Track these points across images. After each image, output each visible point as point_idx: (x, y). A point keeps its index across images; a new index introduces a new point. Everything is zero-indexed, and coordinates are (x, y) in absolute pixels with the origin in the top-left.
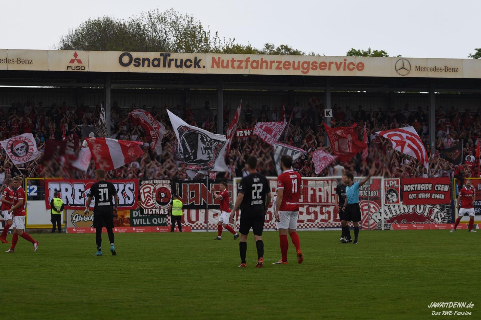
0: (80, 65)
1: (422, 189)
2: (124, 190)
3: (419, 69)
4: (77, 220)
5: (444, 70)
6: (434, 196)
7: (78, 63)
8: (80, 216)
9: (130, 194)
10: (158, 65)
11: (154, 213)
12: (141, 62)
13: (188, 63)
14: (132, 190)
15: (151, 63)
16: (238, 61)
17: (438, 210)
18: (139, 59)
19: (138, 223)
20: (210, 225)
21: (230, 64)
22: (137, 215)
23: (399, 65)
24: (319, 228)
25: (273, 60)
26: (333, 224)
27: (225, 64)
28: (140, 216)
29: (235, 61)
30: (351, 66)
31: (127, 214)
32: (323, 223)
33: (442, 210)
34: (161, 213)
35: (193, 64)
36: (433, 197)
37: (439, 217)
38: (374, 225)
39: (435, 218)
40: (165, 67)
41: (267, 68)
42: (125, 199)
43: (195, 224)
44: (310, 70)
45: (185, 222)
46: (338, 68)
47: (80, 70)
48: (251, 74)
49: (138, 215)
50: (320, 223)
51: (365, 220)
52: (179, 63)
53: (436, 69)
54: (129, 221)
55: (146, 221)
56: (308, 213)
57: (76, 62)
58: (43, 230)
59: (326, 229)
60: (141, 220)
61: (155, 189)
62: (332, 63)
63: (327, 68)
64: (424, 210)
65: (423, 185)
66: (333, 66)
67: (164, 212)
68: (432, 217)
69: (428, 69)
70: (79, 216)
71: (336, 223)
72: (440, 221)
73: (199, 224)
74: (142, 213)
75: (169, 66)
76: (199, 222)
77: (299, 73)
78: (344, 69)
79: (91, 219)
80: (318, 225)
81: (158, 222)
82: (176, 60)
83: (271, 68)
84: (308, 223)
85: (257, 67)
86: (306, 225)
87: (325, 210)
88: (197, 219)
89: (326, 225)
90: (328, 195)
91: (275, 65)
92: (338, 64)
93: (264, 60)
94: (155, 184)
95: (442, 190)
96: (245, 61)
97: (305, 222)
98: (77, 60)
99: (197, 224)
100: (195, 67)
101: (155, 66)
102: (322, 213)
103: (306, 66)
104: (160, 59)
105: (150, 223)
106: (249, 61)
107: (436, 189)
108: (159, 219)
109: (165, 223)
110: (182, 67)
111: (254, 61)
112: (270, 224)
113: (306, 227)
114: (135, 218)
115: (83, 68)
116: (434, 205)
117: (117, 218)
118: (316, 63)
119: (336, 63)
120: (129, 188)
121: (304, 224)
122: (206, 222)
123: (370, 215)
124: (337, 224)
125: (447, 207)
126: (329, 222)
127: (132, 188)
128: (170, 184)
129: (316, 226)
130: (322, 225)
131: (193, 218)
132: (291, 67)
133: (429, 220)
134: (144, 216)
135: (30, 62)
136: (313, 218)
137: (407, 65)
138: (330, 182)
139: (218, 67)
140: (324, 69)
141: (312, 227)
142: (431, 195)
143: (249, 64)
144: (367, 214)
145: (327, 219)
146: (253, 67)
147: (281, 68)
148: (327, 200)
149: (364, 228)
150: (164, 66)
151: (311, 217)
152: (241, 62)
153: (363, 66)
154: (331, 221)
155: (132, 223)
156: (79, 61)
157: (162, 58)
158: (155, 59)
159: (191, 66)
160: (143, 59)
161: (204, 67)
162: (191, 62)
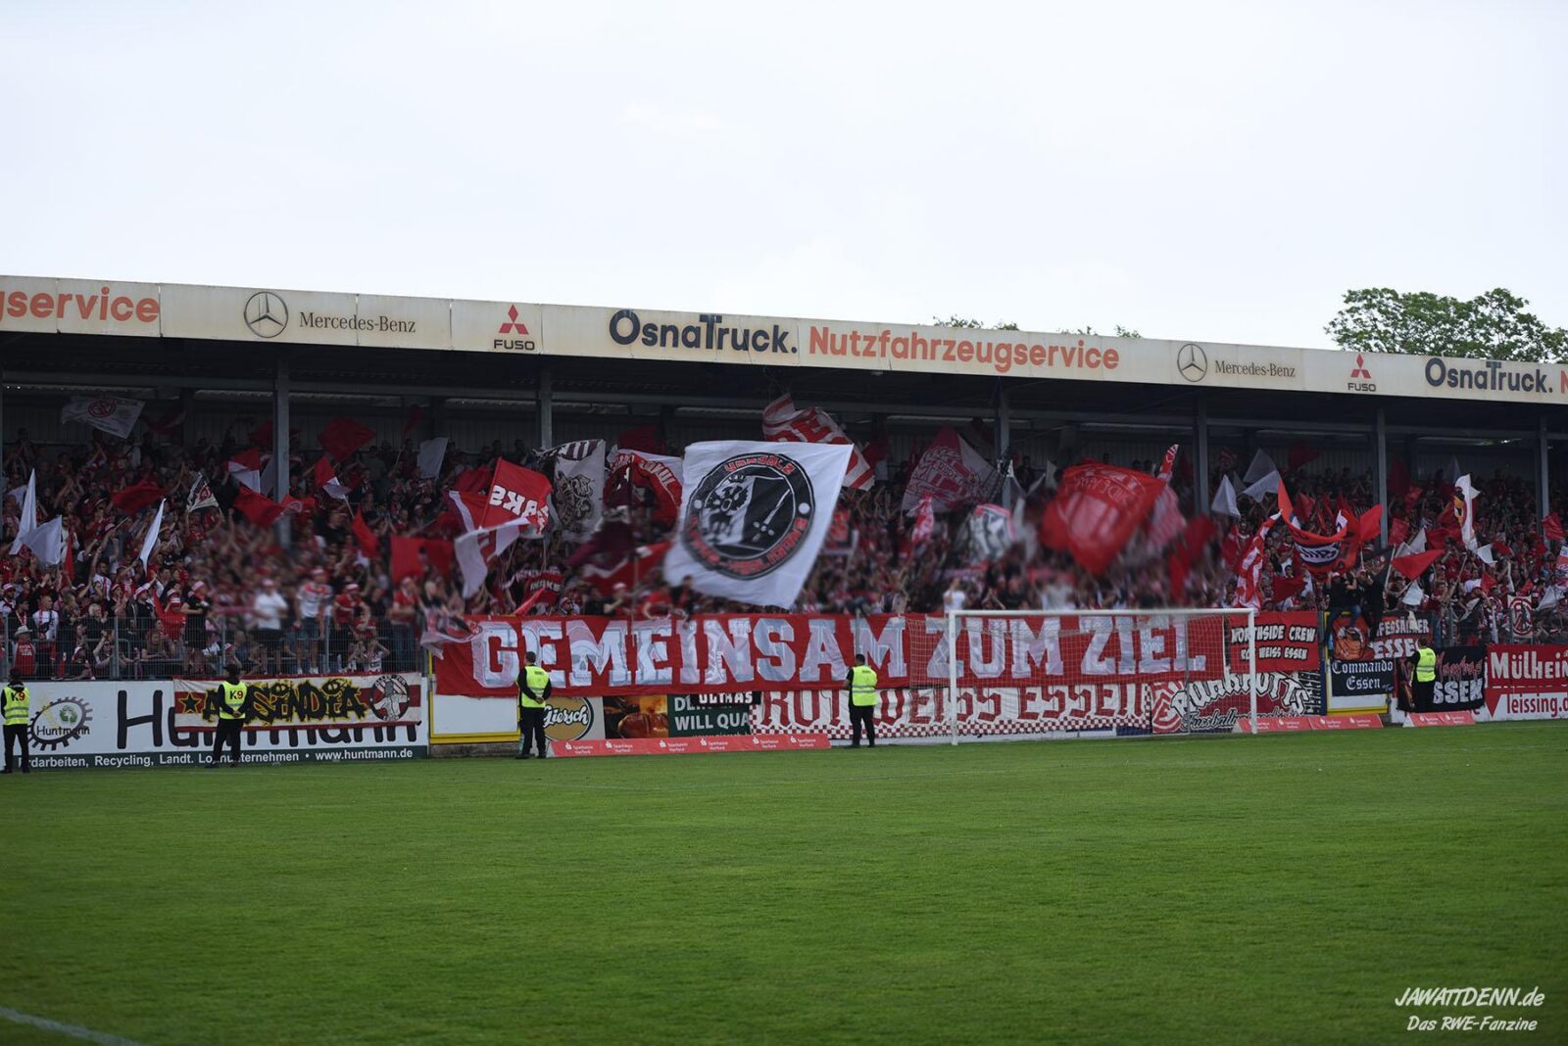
0: (523, 338)
1: (1265, 638)
3: (1223, 368)
4: (552, 721)
5: (1269, 373)
6: (1290, 653)
7: (520, 333)
8: (556, 711)
10: (696, 344)
11: (722, 701)
12: (658, 333)
13: (761, 341)
15: (680, 338)
16: (866, 338)
17: (1297, 686)
18: (654, 327)
19: (686, 728)
20: (842, 727)
21: (849, 344)
22: (683, 708)
23: (1185, 360)
24: (1068, 731)
25: (936, 339)
26: (1096, 722)
27: (838, 346)
28: (689, 708)
29: (859, 338)
30: (1093, 358)
31: (660, 705)
32: (1077, 718)
33: (1303, 683)
34: (736, 702)
35: (770, 341)
36: (1286, 656)
37: (1299, 701)
38: (1174, 723)
39: (1291, 703)
40: (711, 348)
41: (925, 357)
43: (812, 727)
44: (1013, 364)
45: (789, 723)
46: (1068, 362)
47: (524, 351)
48: (893, 369)
49: (686, 708)
50: (1070, 718)
51: (1158, 711)
52: (740, 341)
53: (1253, 370)
54: (665, 722)
55: (703, 722)
56: (1046, 697)
57: (514, 329)
58: (471, 748)
59: (1083, 734)
60: (693, 718)
62: (1056, 348)
63: (1047, 359)
64: (1270, 686)
65: (1267, 628)
66: (1058, 356)
67: (745, 698)
68: (1286, 702)
69: (1240, 369)
70: (553, 710)
71: (1099, 717)
72: (1301, 709)
73: (821, 727)
74: (695, 701)
75: (720, 347)
76: (820, 722)
77: (988, 369)
78: (1080, 365)
79: (580, 718)
80: (1066, 723)
81: (729, 724)
82: (735, 331)
83: (933, 357)
84: (1046, 720)
85: (904, 355)
86: (1042, 725)
87: (1078, 690)
88: (816, 715)
89: (1081, 723)
91: (941, 350)
92: (1068, 351)
93: (919, 337)
95: (1303, 639)
96: (880, 339)
97: (1040, 717)
98: (517, 325)
99: (816, 727)
100: (775, 350)
101: (689, 345)
102: (1074, 696)
103: (1003, 353)
104: (699, 328)
105: (712, 726)
106: (888, 340)
107: (1292, 638)
108: (731, 715)
109: (746, 724)
110: (747, 349)
111: (897, 340)
112: (969, 723)
113: (1042, 730)
114: (679, 715)
115: (530, 346)
116: (1288, 673)
117: (639, 715)
118: (1024, 348)
119: (1063, 349)
121: (1038, 721)
122: (835, 722)
123: (1168, 699)
124: (1104, 721)
125: (1313, 677)
126: (1089, 717)
129: (1062, 728)
130: (1073, 723)
131: (808, 714)
132: (975, 355)
133: (1281, 707)
134: (698, 708)
135: (408, 327)
136: (1057, 709)
137: (1199, 360)
139: (825, 352)
141: (1054, 728)
142: (1283, 651)
143: (889, 345)
144: (1163, 695)
145: (1083, 709)
146: (897, 355)
147: (953, 358)
149: (1156, 729)
150: (709, 346)
151: (1053, 705)
152: (871, 339)
153: (1116, 358)
154: (1092, 713)
155: (672, 726)
156: (522, 329)
157: (704, 326)
158: (689, 329)
159: (766, 346)
160: (663, 327)
161: (794, 350)
162: (767, 337)
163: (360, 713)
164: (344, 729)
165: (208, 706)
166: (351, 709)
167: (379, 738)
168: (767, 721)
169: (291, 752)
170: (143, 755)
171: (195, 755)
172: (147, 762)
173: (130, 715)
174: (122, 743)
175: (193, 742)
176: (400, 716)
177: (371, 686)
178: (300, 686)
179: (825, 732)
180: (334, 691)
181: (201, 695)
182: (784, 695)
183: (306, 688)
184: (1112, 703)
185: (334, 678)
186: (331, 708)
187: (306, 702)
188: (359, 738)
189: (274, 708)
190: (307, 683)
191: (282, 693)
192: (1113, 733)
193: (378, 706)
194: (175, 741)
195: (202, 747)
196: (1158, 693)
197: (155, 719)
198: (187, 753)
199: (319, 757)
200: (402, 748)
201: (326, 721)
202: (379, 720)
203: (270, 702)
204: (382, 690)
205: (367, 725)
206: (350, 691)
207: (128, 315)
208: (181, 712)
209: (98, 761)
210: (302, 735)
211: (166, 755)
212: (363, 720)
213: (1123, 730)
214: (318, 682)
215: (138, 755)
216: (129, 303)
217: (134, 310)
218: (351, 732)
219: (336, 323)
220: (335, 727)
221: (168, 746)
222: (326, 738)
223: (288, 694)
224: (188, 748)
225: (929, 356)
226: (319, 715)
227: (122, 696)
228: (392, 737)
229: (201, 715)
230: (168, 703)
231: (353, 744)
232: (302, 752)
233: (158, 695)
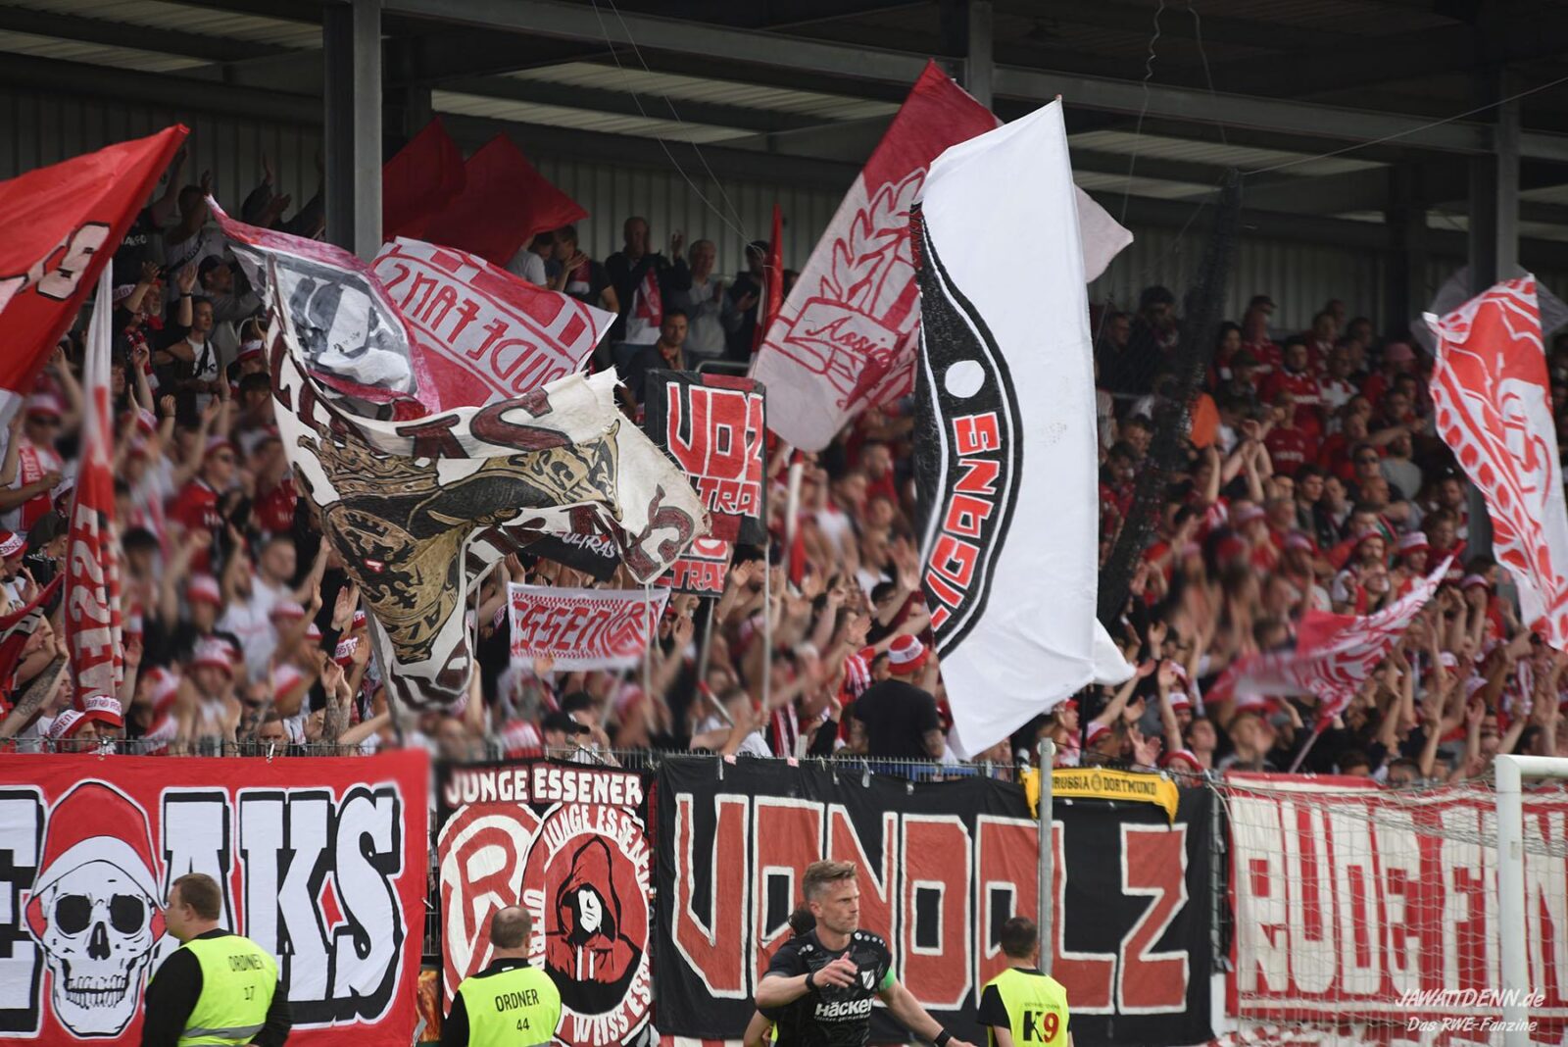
2: (327, 860)
9: (373, 903)
14: (384, 864)
42: (331, 950)
61: (538, 849)
94: (540, 807)
120: (366, 842)
127: (384, 844)
128: (641, 811)
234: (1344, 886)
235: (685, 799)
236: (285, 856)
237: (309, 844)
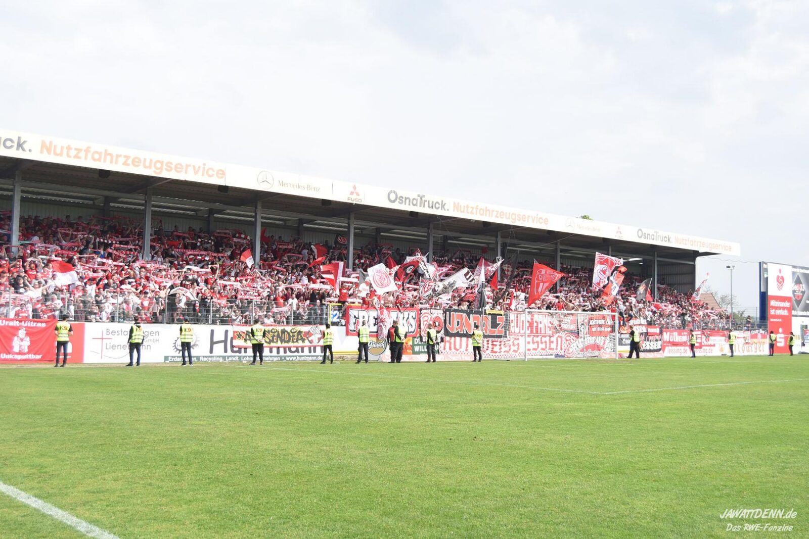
0: (358, 197)
1: (600, 324)
2: (408, 318)
3: (579, 227)
4: (371, 347)
5: (592, 230)
8: (374, 343)
9: (413, 322)
12: (404, 200)
14: (414, 319)
19: (418, 351)
21: (466, 209)
22: (417, 343)
23: (568, 224)
26: (548, 352)
27: (462, 209)
28: (420, 343)
29: (469, 207)
30: (541, 221)
32: (542, 351)
33: (610, 341)
35: (440, 206)
36: (605, 331)
37: (609, 347)
39: (607, 348)
41: (489, 215)
43: (459, 351)
44: (517, 221)
45: (452, 349)
46: (533, 221)
47: (358, 203)
48: (479, 220)
51: (567, 349)
53: (588, 229)
54: (411, 348)
55: (424, 349)
56: (533, 343)
57: (355, 194)
59: (545, 357)
60: (420, 347)
61: (431, 318)
62: (530, 216)
64: (601, 341)
65: (600, 321)
66: (530, 219)
69: (584, 228)
72: (610, 350)
74: (421, 340)
76: (461, 350)
77: (509, 222)
78: (536, 223)
79: (382, 346)
82: (429, 201)
83: (492, 216)
85: (482, 215)
86: (532, 353)
87: (544, 339)
88: (461, 347)
90: (545, 327)
91: (495, 213)
93: (488, 209)
94: (432, 313)
97: (531, 350)
98: (356, 192)
100: (442, 209)
101: (414, 205)
103: (514, 217)
106: (478, 209)
107: (607, 324)
111: (481, 209)
113: (532, 355)
114: (416, 345)
115: (360, 201)
118: (520, 215)
119: (532, 217)
120: (412, 316)
122: (467, 350)
125: (613, 339)
127: (414, 317)
128: (443, 314)
129: (538, 354)
131: (458, 347)
132: (505, 216)
133: (604, 349)
135: (318, 190)
137: (572, 224)
138: (547, 316)
139: (458, 211)
140: (524, 221)
141: (536, 354)
142: (604, 329)
146: (480, 214)
147: (498, 217)
148: (545, 331)
150: (420, 206)
151: (535, 346)
152: (473, 208)
153: (548, 221)
154: (547, 350)
155: (413, 349)
156: (358, 194)
157: (419, 198)
158: (414, 199)
159: (439, 207)
160: (405, 198)
161: (448, 210)
162: (439, 204)
163: (303, 341)
164: (297, 348)
165: (246, 337)
166: (300, 340)
167: (310, 352)
168: (444, 349)
169: (277, 357)
170: (220, 357)
171: (240, 357)
172: (221, 360)
173: (215, 340)
174: (211, 352)
175: (239, 352)
176: (318, 343)
177: (308, 331)
178: (282, 330)
179: (463, 353)
180: (294, 332)
181: (244, 333)
182: (450, 339)
183: (283, 331)
184: (553, 346)
185: (294, 327)
186: (293, 339)
187: (283, 336)
188: (303, 351)
189: (271, 338)
190: (284, 329)
191: (274, 332)
192: (553, 357)
193: (310, 339)
194: (233, 351)
195: (243, 354)
196: (568, 342)
197: (225, 342)
198: (237, 356)
199: (287, 359)
200: (318, 356)
201: (291, 344)
202: (309, 344)
203: (270, 336)
204: (312, 332)
205: (306, 346)
206: (300, 332)
207: (213, 175)
208: (235, 339)
209: (201, 359)
210: (282, 350)
211: (229, 357)
212: (304, 344)
213: (557, 356)
214: (288, 329)
215: (218, 356)
216: (213, 170)
217: (215, 173)
218: (300, 349)
219: (291, 186)
220: (294, 347)
221: (229, 353)
222: (291, 351)
223: (277, 333)
224: (238, 354)
225: (491, 215)
226: (288, 342)
227: (212, 332)
228: (315, 351)
229: (244, 340)
230: (230, 335)
231: (301, 354)
232: (281, 357)
233: (226, 332)
234: (521, 322)
235: (448, 313)
236: (404, 318)
237: (406, 317)
